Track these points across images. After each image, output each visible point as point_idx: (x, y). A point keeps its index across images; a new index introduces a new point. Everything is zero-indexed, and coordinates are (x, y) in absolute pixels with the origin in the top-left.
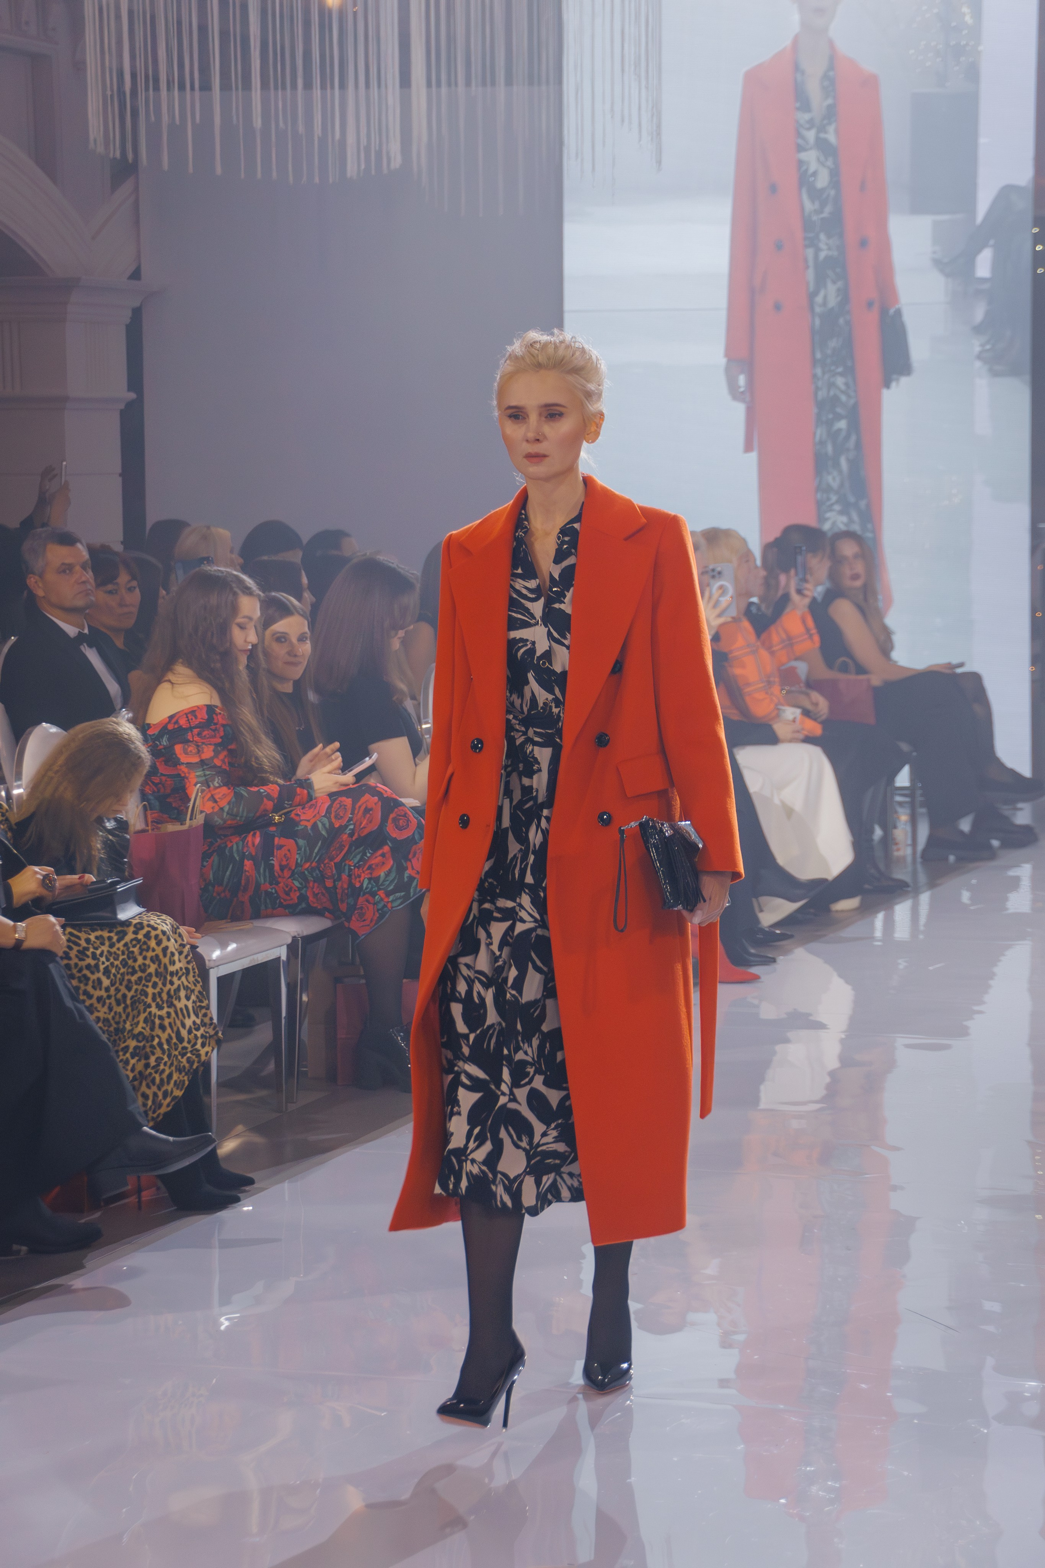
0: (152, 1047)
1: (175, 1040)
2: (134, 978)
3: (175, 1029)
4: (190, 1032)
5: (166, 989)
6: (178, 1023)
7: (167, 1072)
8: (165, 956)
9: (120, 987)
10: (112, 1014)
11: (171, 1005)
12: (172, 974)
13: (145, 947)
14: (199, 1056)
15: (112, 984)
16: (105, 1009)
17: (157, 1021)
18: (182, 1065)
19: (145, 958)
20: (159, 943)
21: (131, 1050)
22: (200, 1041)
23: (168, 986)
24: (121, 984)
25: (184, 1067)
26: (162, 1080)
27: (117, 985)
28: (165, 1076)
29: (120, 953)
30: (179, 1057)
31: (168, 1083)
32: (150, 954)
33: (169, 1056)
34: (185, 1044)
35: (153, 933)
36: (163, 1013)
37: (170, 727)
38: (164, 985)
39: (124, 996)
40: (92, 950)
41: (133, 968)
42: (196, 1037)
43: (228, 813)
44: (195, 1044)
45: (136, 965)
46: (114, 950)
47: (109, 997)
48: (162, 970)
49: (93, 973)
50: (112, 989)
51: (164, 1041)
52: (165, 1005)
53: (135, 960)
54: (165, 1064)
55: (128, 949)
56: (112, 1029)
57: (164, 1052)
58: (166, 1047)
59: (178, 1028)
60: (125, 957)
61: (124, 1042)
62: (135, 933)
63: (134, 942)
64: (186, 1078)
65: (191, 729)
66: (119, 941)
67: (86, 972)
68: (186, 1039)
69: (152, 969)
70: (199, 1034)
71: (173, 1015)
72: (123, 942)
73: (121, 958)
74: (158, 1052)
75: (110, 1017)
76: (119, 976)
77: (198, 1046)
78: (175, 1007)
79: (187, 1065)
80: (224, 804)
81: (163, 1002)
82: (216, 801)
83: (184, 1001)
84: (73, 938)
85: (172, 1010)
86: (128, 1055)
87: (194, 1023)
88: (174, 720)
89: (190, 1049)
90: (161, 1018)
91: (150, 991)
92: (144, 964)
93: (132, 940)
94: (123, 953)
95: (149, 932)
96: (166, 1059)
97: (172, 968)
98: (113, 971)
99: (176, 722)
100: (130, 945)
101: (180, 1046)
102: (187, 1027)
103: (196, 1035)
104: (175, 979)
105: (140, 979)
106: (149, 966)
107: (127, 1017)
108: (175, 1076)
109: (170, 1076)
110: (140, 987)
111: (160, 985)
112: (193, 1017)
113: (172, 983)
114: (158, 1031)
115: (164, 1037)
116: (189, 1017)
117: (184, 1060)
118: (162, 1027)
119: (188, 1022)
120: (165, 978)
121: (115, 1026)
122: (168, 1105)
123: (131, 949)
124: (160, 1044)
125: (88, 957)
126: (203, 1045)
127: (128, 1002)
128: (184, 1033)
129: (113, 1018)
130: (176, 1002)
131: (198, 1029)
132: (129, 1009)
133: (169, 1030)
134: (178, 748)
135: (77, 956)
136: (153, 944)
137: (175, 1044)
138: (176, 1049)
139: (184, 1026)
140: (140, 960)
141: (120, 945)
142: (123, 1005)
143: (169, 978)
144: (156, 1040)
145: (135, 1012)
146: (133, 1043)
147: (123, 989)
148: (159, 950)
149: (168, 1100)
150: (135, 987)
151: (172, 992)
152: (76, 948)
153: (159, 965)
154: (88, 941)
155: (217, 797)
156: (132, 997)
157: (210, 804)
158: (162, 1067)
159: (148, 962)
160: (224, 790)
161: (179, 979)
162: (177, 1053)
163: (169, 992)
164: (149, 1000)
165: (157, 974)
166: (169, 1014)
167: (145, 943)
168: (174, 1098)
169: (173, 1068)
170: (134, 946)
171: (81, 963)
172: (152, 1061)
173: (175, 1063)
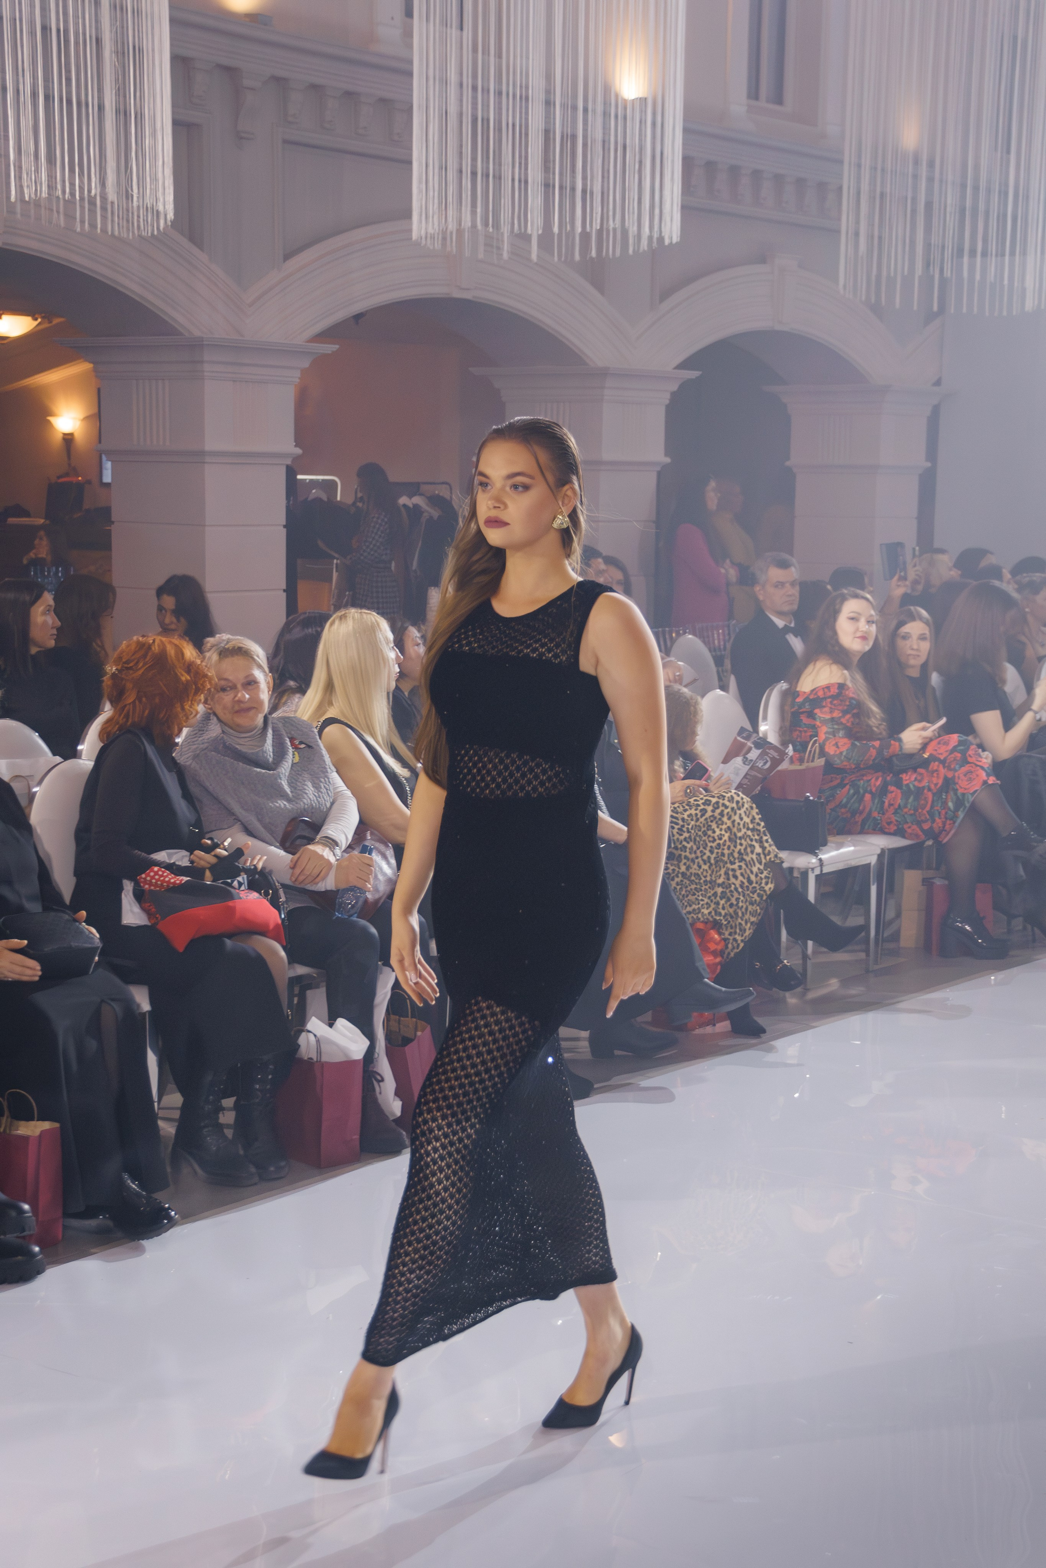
0: (731, 891)
1: (746, 884)
2: (714, 845)
3: (746, 876)
4: (757, 876)
5: (737, 850)
6: (748, 871)
7: (745, 906)
8: (734, 826)
9: (705, 851)
10: (701, 870)
11: (742, 860)
12: (740, 838)
13: (720, 822)
14: (765, 891)
15: (698, 848)
16: (695, 866)
17: (731, 873)
18: (753, 899)
19: (721, 830)
20: (729, 818)
21: (719, 894)
22: (764, 881)
23: (739, 847)
24: (705, 848)
25: (755, 900)
26: (743, 913)
27: (701, 849)
28: (743, 910)
29: (702, 825)
30: (751, 895)
31: (746, 914)
32: (724, 827)
33: (744, 896)
34: (754, 885)
35: (726, 811)
36: (736, 866)
37: (812, 697)
38: (735, 847)
39: (709, 858)
40: (686, 826)
41: (713, 837)
42: (761, 879)
43: (845, 757)
44: (761, 883)
45: (716, 835)
46: (698, 824)
47: (697, 858)
48: (733, 837)
49: (688, 843)
50: (698, 852)
51: (738, 886)
52: (737, 861)
53: (714, 832)
54: (742, 901)
55: (707, 822)
56: (702, 881)
57: (739, 893)
58: (740, 890)
59: (748, 875)
60: (705, 829)
61: (713, 889)
62: (713, 811)
63: (712, 819)
64: (758, 908)
65: (825, 698)
66: (702, 816)
67: (684, 843)
68: (754, 881)
69: (726, 837)
70: (763, 876)
71: (744, 866)
72: (704, 818)
73: (703, 829)
74: (736, 895)
75: (700, 873)
76: (702, 842)
77: (763, 885)
78: (745, 860)
79: (758, 899)
80: (844, 749)
81: (735, 859)
82: (838, 747)
83: (750, 855)
84: (674, 820)
85: (743, 864)
86: (718, 898)
87: (759, 869)
88: (814, 692)
89: (758, 887)
90: (733, 870)
91: (726, 852)
92: (721, 834)
93: (710, 816)
94: (704, 826)
95: (723, 811)
96: (742, 898)
97: (739, 835)
98: (698, 839)
99: (816, 694)
100: (709, 820)
101: (750, 887)
102: (754, 873)
103: (761, 878)
104: (743, 841)
105: (719, 844)
106: (724, 835)
107: (713, 872)
108: (750, 908)
109: (747, 909)
110: (720, 851)
111: (732, 847)
112: (758, 865)
113: (741, 844)
114: (733, 880)
115: (738, 883)
116: (755, 865)
117: (755, 896)
118: (736, 877)
119: (755, 869)
120: (736, 842)
121: (703, 879)
122: (750, 929)
123: (710, 823)
124: (736, 889)
125: (684, 832)
126: (767, 884)
127: (712, 861)
128: (753, 877)
129: (702, 873)
130: (745, 857)
131: (762, 873)
132: (714, 866)
133: (740, 878)
134: (817, 711)
135: (677, 833)
136: (725, 819)
137: (747, 886)
138: (748, 890)
139: (752, 872)
140: (718, 832)
141: (702, 820)
142: (708, 864)
143: (738, 841)
144: (733, 886)
145: (718, 868)
146: (719, 890)
147: (708, 854)
148: (729, 823)
149: (749, 925)
150: (716, 851)
151: (742, 851)
152: (676, 827)
153: (731, 833)
154: (683, 819)
155: (839, 744)
156: (715, 858)
157: (834, 748)
158: (740, 904)
159: (723, 832)
160: (846, 740)
161: (745, 840)
162: (748, 892)
163: (740, 853)
164: (726, 859)
165: (730, 839)
166: (740, 867)
167: (720, 819)
168: (752, 923)
169: (748, 904)
170: (712, 821)
171: (682, 838)
172: (733, 901)
173: (748, 899)
